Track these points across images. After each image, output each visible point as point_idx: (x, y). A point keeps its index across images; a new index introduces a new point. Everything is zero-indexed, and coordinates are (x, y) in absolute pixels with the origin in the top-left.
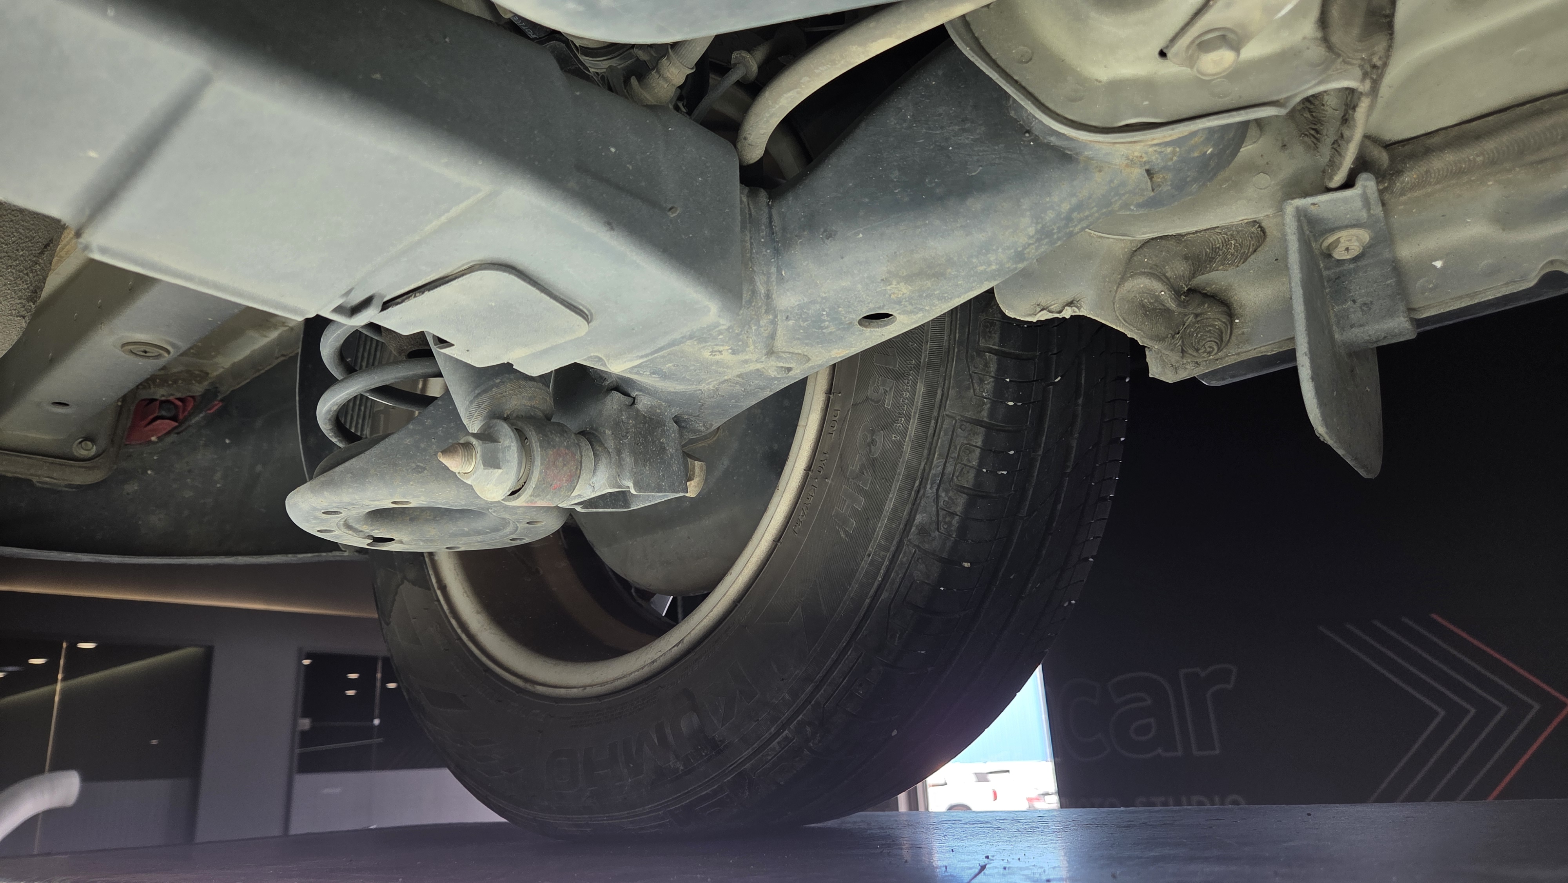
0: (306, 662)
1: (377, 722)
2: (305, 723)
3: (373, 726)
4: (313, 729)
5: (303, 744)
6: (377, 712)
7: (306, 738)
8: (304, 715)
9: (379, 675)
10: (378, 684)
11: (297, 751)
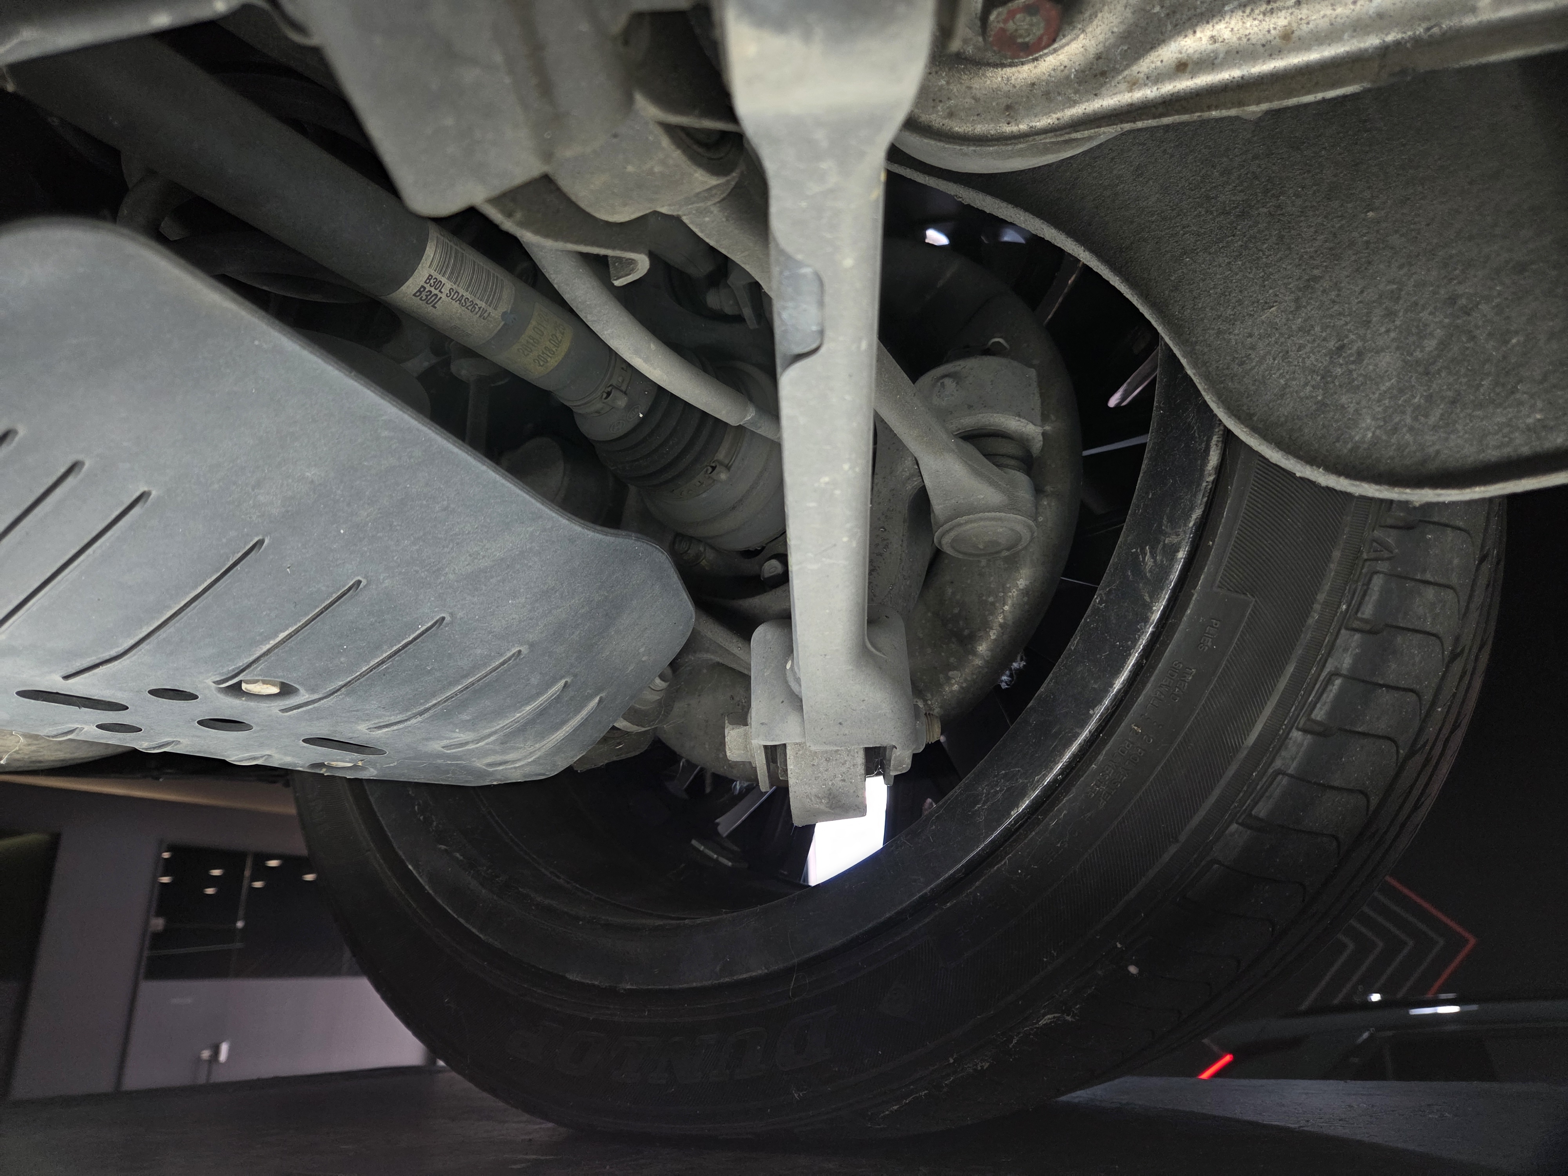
0: (166, 855)
1: (240, 924)
2: (158, 923)
3: (235, 929)
4: (166, 930)
5: (153, 947)
6: (241, 912)
7: (158, 939)
8: (158, 914)
9: (247, 873)
10: (246, 882)
11: (146, 953)
